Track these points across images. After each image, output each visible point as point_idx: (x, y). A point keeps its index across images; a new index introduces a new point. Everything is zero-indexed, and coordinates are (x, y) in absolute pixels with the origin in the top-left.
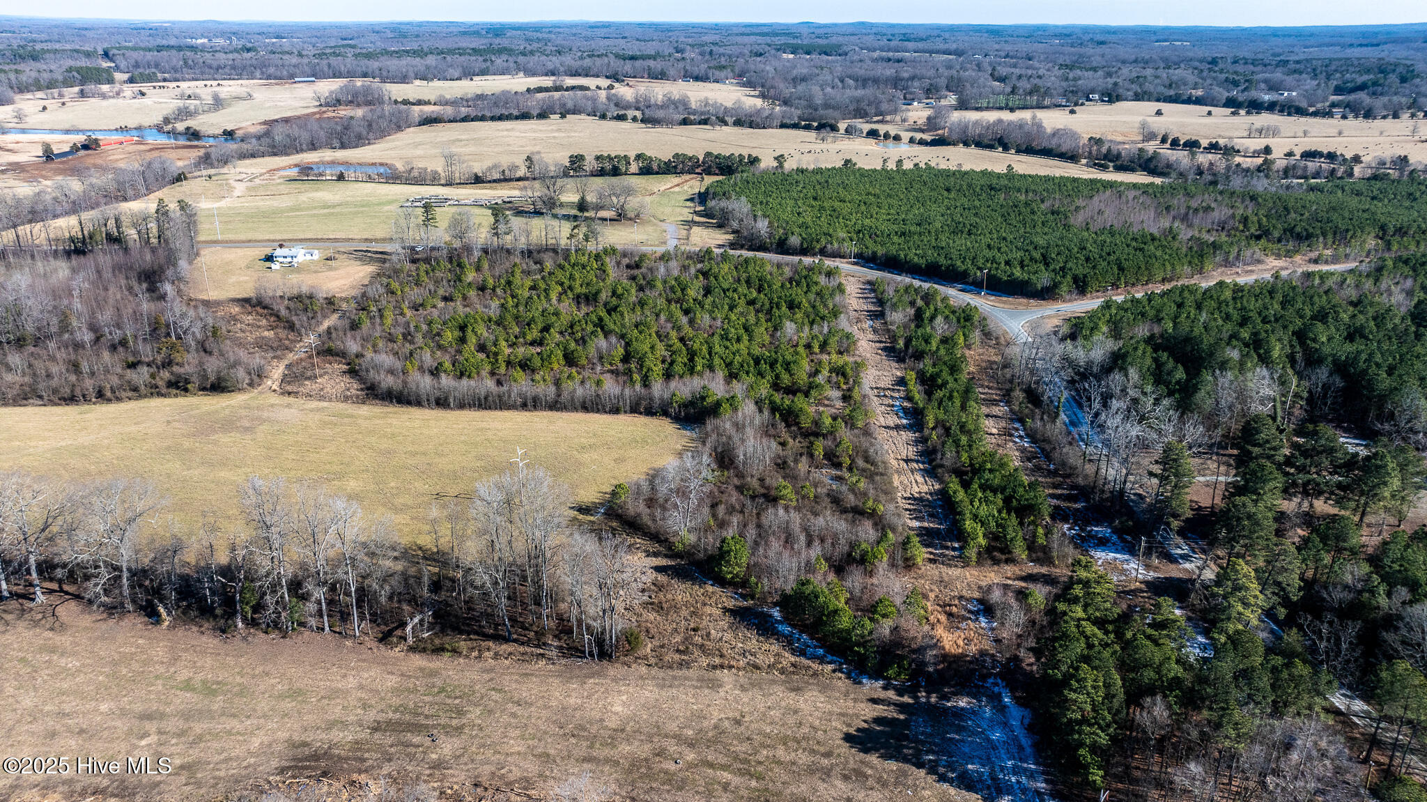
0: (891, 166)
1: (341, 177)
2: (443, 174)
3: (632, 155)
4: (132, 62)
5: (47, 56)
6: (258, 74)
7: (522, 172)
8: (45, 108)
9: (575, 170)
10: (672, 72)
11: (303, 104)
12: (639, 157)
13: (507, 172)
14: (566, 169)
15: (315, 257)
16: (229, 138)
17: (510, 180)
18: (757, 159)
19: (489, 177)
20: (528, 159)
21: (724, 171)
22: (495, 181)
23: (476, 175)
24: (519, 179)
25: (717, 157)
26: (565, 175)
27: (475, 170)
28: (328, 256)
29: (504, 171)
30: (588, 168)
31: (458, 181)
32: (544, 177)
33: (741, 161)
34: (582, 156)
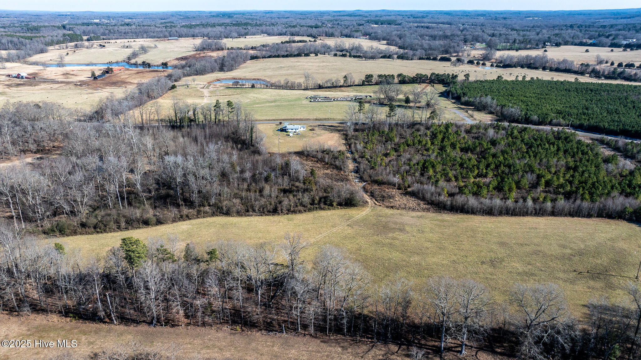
0: (520, 79)
1: (253, 86)
2: (303, 84)
3: (396, 75)
4: (82, 31)
5: (42, 29)
6: (145, 36)
7: (342, 83)
8: (68, 54)
9: (367, 82)
10: (336, 34)
11: (184, 50)
12: (399, 75)
13: (335, 84)
14: (363, 81)
15: (305, 129)
16: (164, 66)
17: (336, 87)
18: (456, 76)
19: (326, 85)
20: (345, 77)
21: (441, 82)
22: (329, 87)
23: (319, 85)
24: (341, 87)
25: (438, 75)
26: (363, 84)
27: (320, 82)
28: (311, 128)
29: (333, 83)
30: (374, 81)
31: (311, 88)
32: (352, 86)
33: (448, 76)
34: (372, 75)
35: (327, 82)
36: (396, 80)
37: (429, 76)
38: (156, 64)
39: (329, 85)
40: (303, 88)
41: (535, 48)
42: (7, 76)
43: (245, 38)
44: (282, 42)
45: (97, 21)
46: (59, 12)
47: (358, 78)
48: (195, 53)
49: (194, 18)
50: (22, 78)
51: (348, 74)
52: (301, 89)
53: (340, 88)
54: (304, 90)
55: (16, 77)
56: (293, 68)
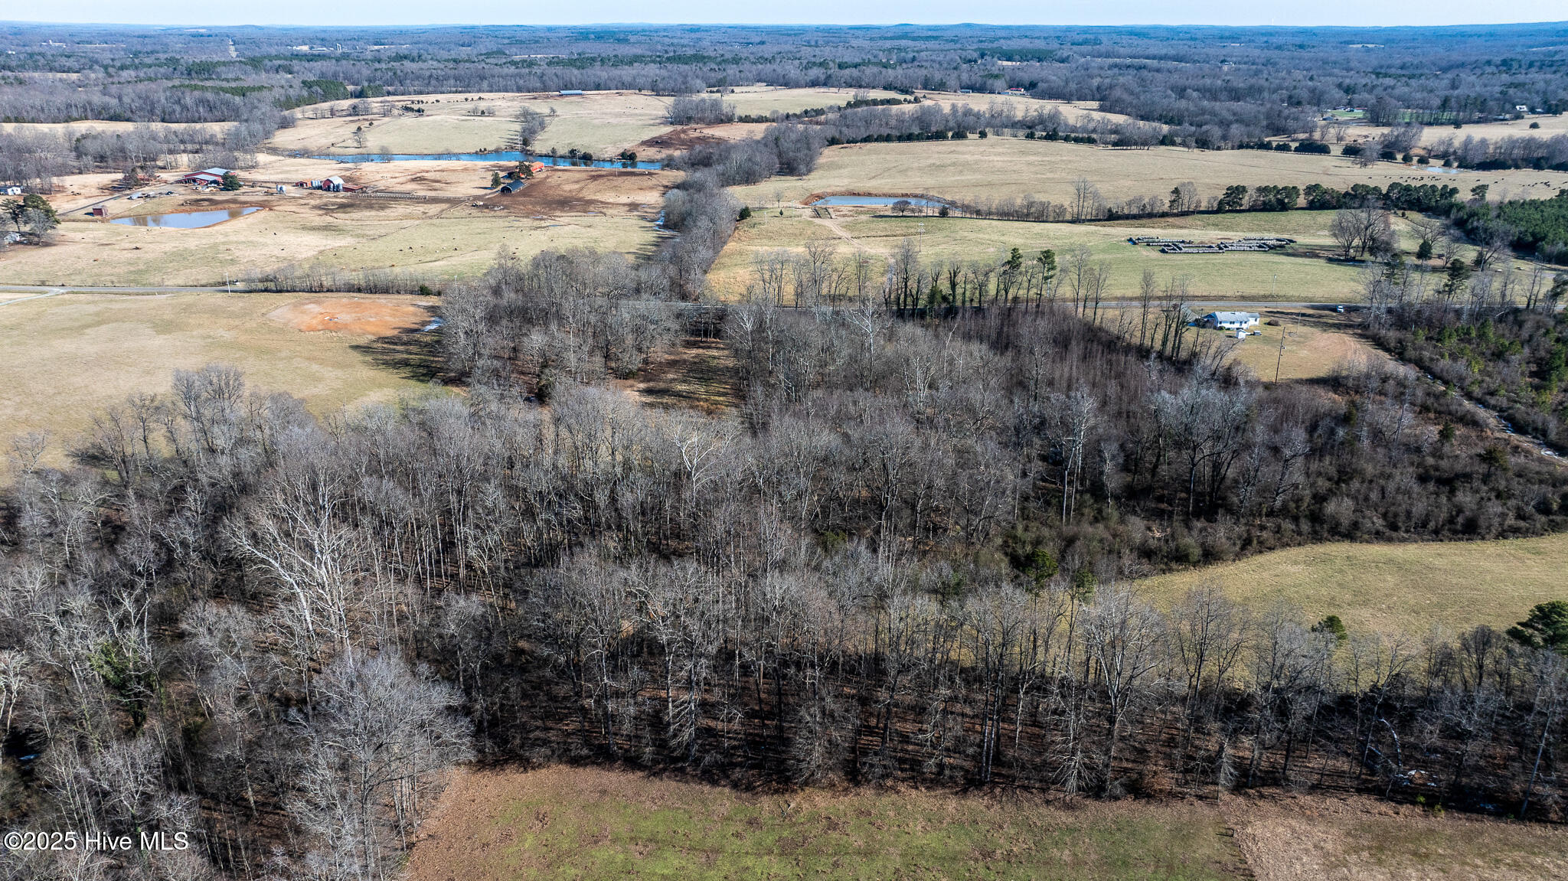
1: (944, 214)
2: (1069, 209)
7: (1166, 205)
9: (1230, 203)
10: (951, 82)
12: (1312, 189)
13: (1148, 207)
14: (1221, 203)
15: (1257, 323)
16: (629, 162)
17: (1151, 216)
18: (1454, 191)
19: (1126, 212)
20: (1176, 191)
21: (1413, 204)
22: (1135, 217)
23: (1110, 210)
24: (1164, 215)
25: (1408, 188)
26: (1219, 210)
27: (1110, 204)
28: (1268, 320)
29: (1144, 206)
30: (1246, 201)
31: (1089, 217)
32: (1193, 213)
33: (1434, 191)
34: (1244, 187)
35: (1129, 204)
36: (1302, 201)
37: (1384, 192)
38: (606, 156)
39: (1135, 211)
40: (1068, 217)
41: (1496, 120)
42: (297, 185)
43: (733, 91)
44: (849, 104)
45: (305, 48)
46: (179, 29)
47: (1207, 195)
48: (669, 129)
49: (537, 42)
50: (337, 189)
51: (1183, 185)
52: (1062, 222)
53: (1163, 219)
54: (1073, 222)
55: (320, 188)
56: (965, 167)
